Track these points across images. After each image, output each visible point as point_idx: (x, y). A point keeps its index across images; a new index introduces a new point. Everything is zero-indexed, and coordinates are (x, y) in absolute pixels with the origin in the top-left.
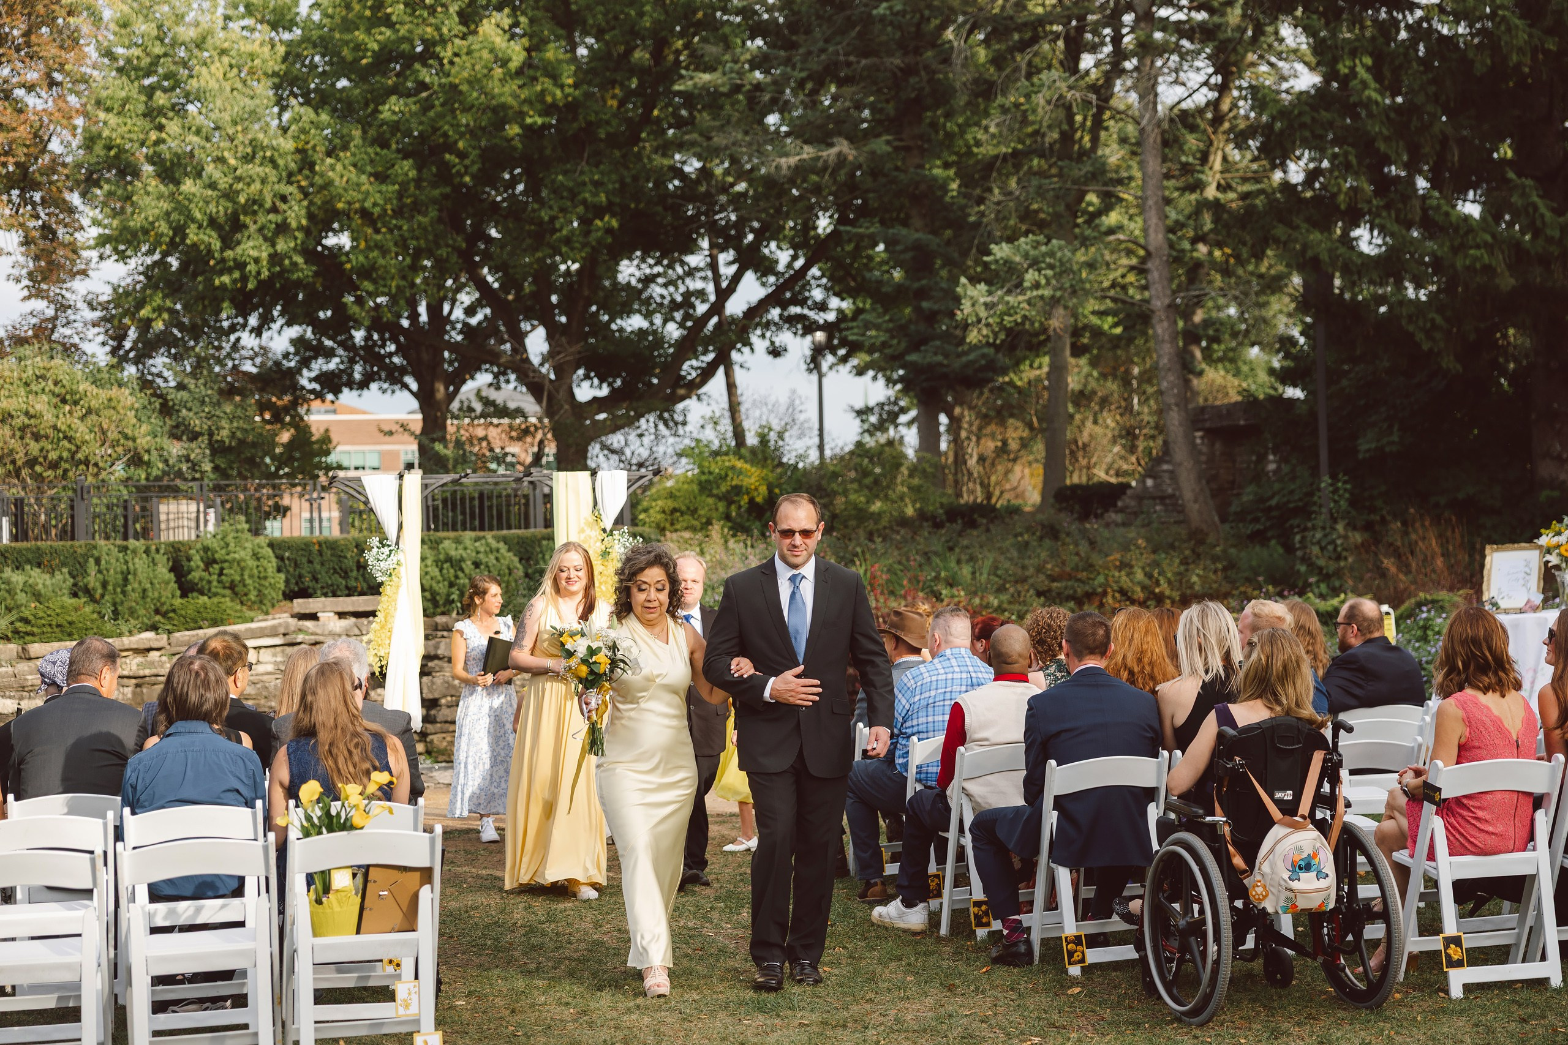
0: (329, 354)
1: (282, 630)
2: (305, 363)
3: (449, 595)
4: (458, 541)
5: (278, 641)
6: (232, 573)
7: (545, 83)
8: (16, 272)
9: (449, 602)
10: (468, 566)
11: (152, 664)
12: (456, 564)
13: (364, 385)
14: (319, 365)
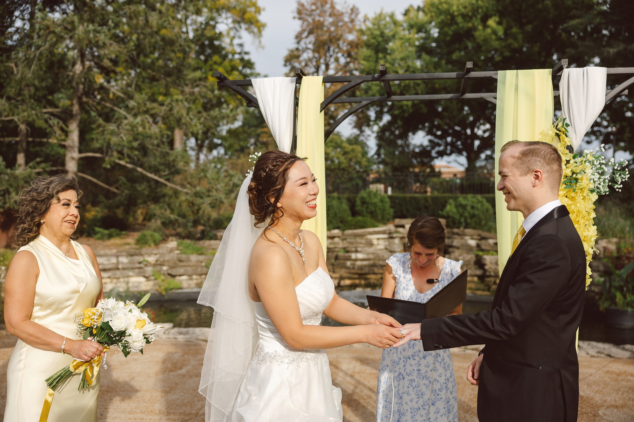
0: (439, 145)
1: (388, 232)
2: (433, 148)
3: (460, 219)
4: (465, 198)
5: (386, 236)
6: (372, 208)
7: (510, 41)
8: (351, 122)
9: (460, 223)
10: (469, 208)
11: (334, 243)
12: (464, 207)
13: (450, 154)
14: (437, 149)
